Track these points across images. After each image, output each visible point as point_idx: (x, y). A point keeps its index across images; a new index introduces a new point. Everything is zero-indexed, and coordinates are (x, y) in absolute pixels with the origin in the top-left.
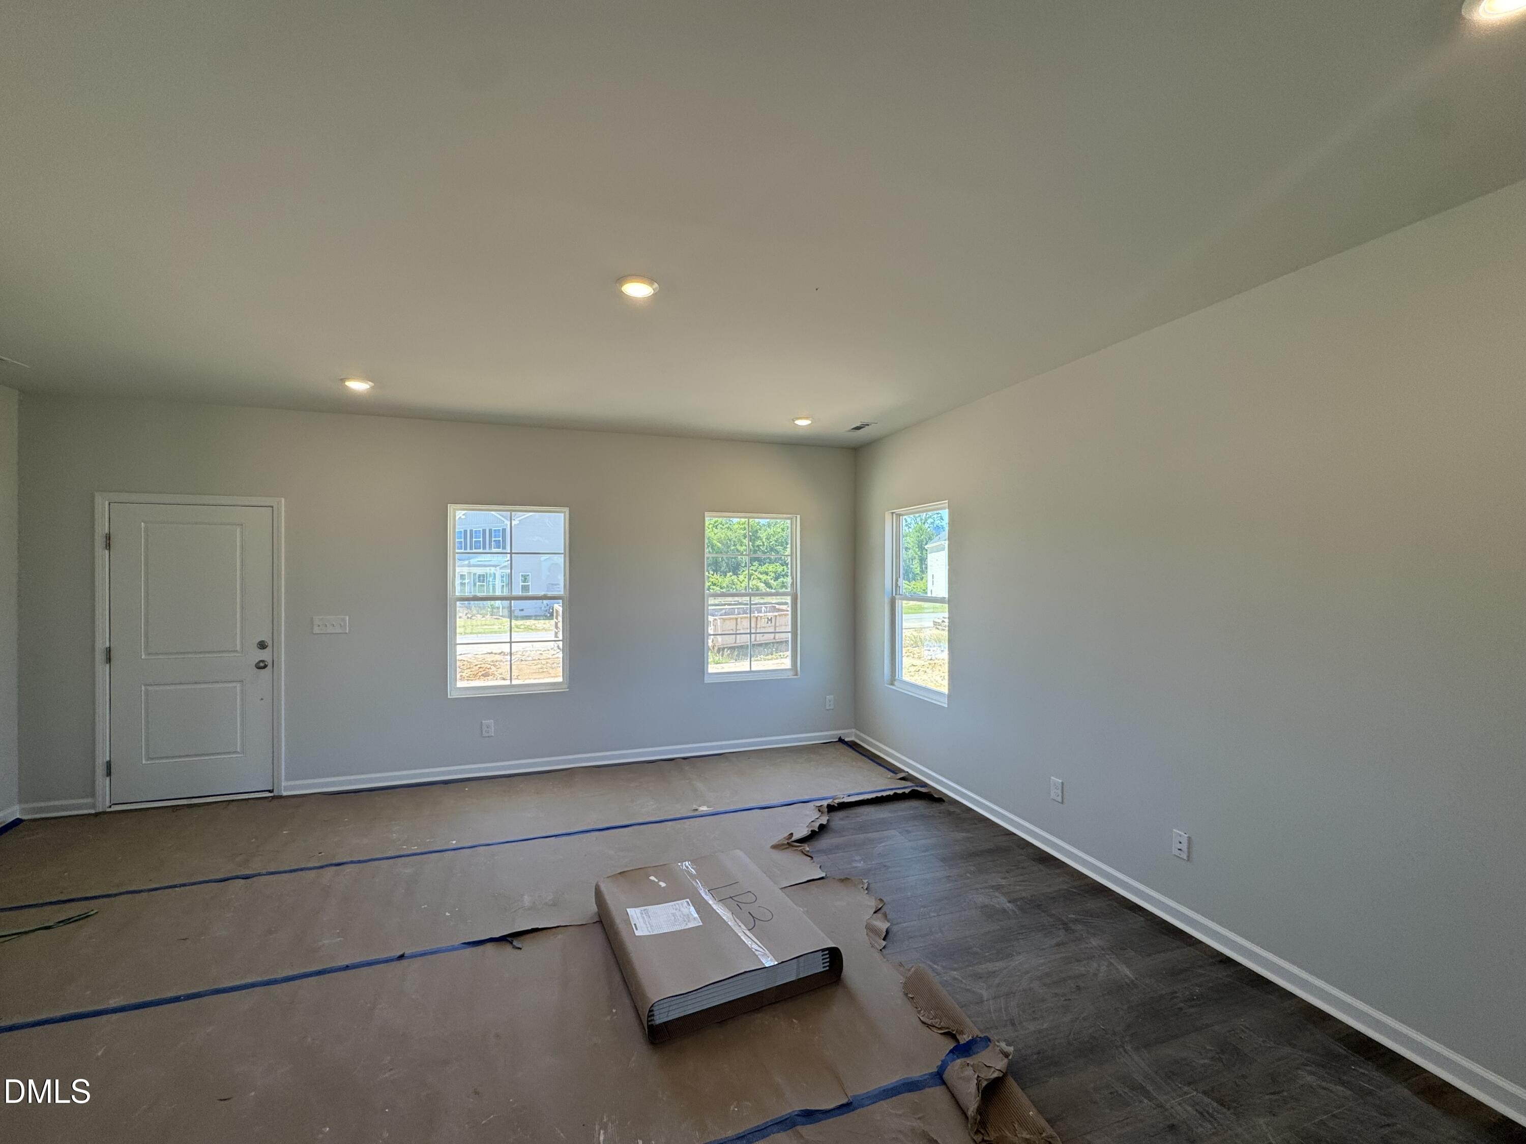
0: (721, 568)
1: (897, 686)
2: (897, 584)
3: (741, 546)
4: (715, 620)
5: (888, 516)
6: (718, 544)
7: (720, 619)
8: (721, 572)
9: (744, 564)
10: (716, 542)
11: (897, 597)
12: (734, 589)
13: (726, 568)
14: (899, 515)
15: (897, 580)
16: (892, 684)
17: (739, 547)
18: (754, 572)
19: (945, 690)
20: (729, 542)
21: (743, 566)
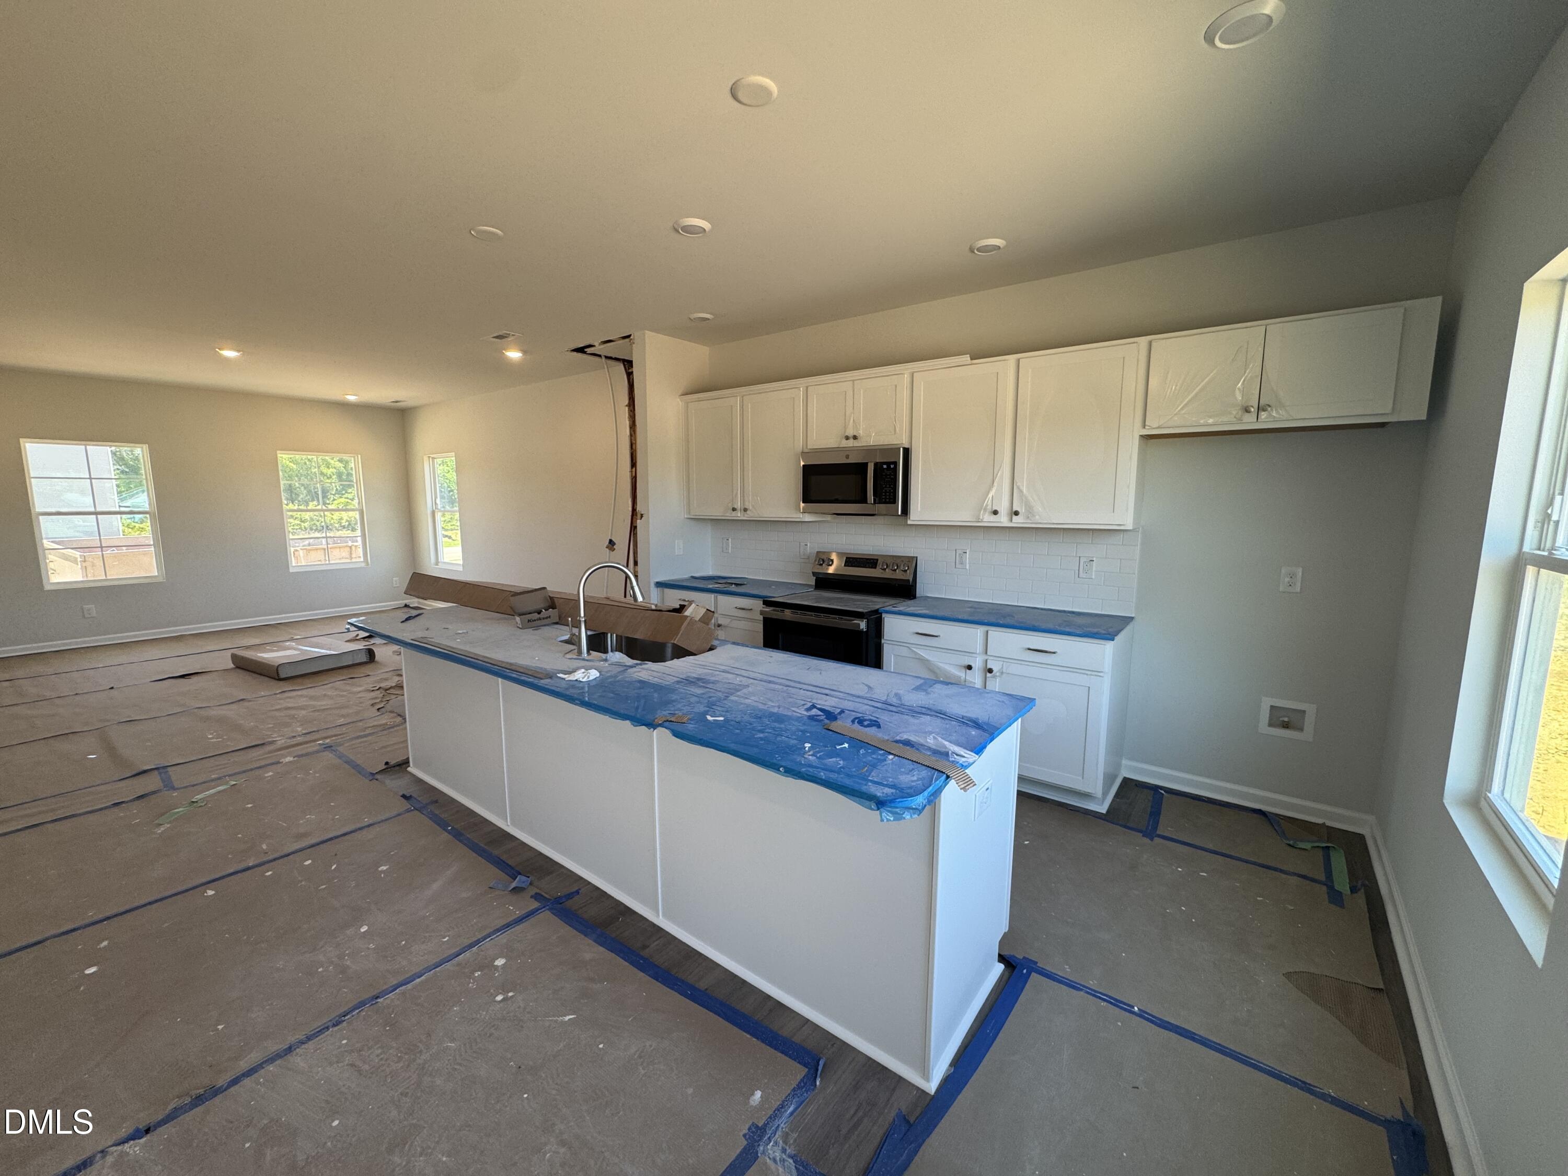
0: (298, 495)
1: (441, 566)
2: (435, 503)
3: (328, 468)
4: (297, 551)
5: (426, 458)
6: (292, 464)
7: (301, 549)
8: (299, 501)
9: (334, 491)
10: (288, 462)
11: (436, 510)
12: (322, 522)
13: (307, 496)
14: (433, 458)
15: (435, 500)
16: (437, 565)
17: (325, 470)
18: (350, 501)
19: (461, 562)
20: (308, 463)
21: (334, 493)
